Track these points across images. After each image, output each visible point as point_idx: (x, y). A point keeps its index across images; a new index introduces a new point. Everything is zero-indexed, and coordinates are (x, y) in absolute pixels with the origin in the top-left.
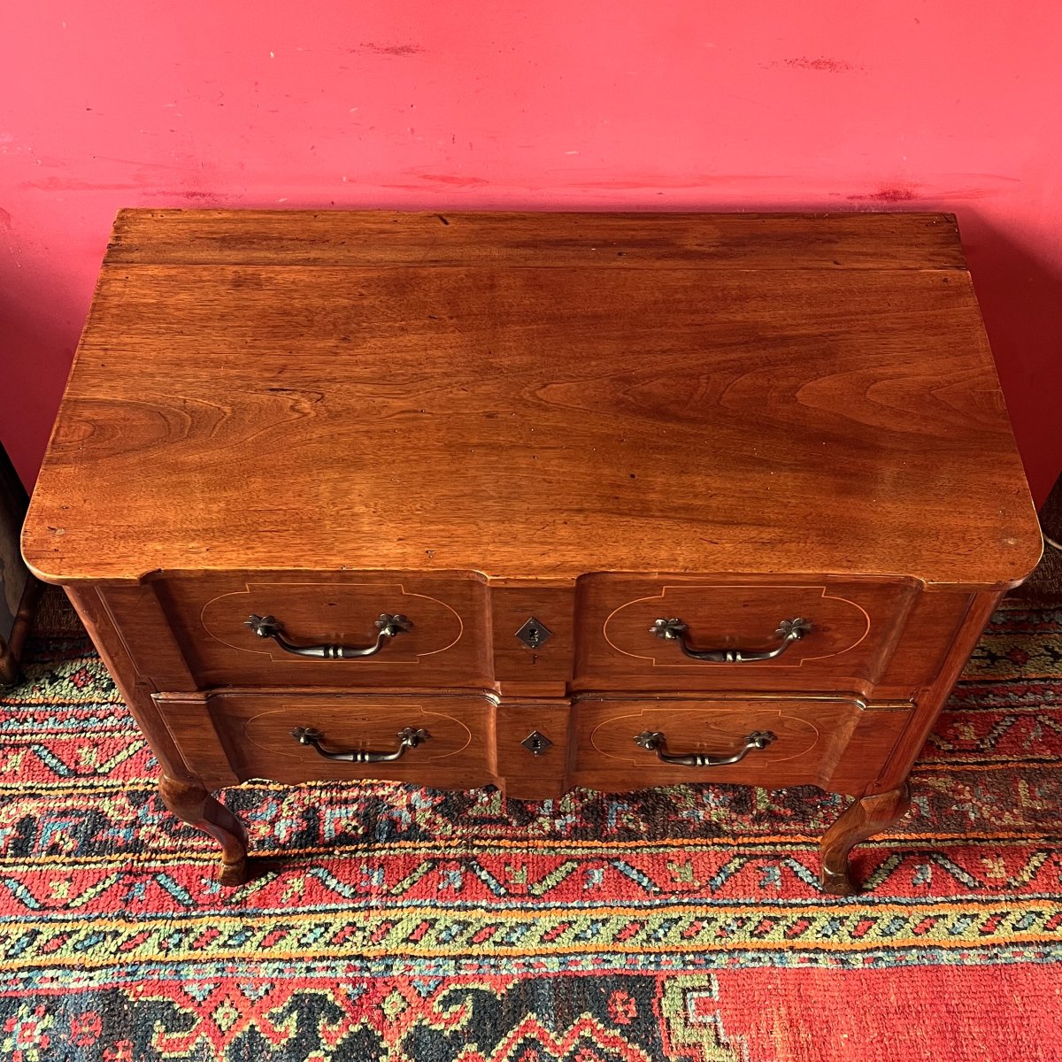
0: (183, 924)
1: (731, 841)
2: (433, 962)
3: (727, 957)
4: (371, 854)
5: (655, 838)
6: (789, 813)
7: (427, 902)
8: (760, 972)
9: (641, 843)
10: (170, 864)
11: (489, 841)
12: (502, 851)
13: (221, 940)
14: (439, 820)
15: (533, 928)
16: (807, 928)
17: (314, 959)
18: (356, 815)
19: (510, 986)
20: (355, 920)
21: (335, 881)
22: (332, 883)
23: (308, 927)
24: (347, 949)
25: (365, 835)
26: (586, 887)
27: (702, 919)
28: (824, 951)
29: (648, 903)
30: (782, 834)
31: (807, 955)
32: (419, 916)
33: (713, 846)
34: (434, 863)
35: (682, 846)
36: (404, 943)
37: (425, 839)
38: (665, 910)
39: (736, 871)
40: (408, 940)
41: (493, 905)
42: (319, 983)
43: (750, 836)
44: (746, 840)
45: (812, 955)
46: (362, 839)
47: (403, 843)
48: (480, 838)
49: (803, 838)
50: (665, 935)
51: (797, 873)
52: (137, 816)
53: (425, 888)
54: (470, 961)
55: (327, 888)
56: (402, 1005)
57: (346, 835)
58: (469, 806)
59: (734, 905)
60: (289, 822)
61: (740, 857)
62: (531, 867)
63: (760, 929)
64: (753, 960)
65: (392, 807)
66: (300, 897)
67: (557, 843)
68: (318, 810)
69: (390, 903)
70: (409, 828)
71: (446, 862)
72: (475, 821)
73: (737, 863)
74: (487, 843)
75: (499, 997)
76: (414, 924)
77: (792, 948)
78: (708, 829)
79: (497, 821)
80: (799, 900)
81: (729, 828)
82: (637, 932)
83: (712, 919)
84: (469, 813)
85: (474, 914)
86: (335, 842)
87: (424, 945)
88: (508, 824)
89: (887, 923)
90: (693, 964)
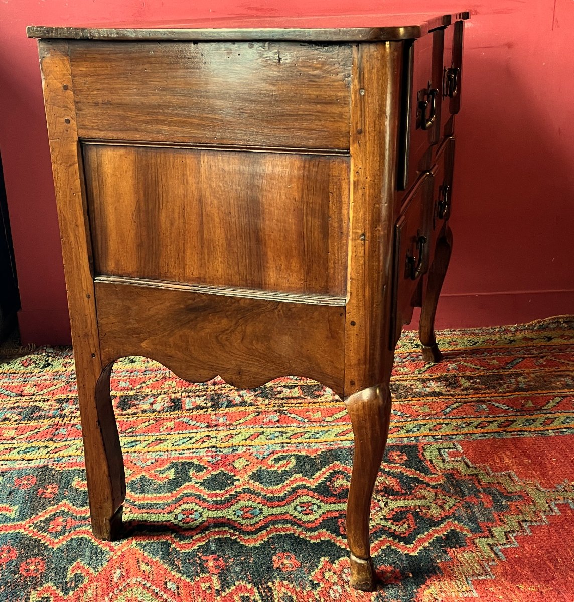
1: (450, 397)
2: (265, 446)
3: (463, 436)
4: (217, 412)
5: (401, 398)
6: (484, 387)
7: (257, 426)
8: (489, 440)
12: (302, 408)
14: (260, 399)
15: (330, 432)
16: (511, 424)
17: (184, 450)
18: (205, 400)
19: (320, 452)
20: (209, 435)
21: (194, 423)
22: (192, 423)
23: (178, 439)
24: (206, 445)
25: (213, 406)
27: (442, 424)
28: (526, 431)
29: (403, 420)
30: (482, 394)
31: (515, 433)
32: (252, 432)
33: (440, 399)
34: (259, 413)
35: (419, 400)
36: (244, 441)
37: (252, 406)
38: (416, 422)
39: (457, 407)
40: (246, 440)
41: (301, 425)
42: (188, 458)
43: (462, 395)
44: (460, 397)
45: (519, 433)
46: (211, 407)
47: (237, 407)
48: (288, 404)
49: (496, 395)
50: (418, 430)
51: (497, 407)
52: (61, 407)
53: (255, 422)
54: (290, 445)
55: (190, 425)
56: (247, 463)
57: (200, 406)
58: (278, 394)
59: (460, 418)
60: (162, 404)
61: (459, 403)
62: (323, 412)
63: (481, 426)
64: (480, 437)
65: (228, 396)
66: (172, 429)
67: (338, 403)
68: (180, 400)
69: (232, 428)
70: (241, 402)
71: (267, 412)
72: (283, 399)
73: (457, 404)
74: (292, 405)
75: (312, 456)
76: (249, 434)
77: (505, 431)
78: (434, 394)
79: (297, 398)
80: (503, 415)
81: (448, 393)
82: (399, 431)
83: (448, 424)
84: (279, 396)
85: (289, 430)
86: (193, 409)
87: (257, 441)
88: (304, 399)
89: (563, 419)
90: (441, 439)
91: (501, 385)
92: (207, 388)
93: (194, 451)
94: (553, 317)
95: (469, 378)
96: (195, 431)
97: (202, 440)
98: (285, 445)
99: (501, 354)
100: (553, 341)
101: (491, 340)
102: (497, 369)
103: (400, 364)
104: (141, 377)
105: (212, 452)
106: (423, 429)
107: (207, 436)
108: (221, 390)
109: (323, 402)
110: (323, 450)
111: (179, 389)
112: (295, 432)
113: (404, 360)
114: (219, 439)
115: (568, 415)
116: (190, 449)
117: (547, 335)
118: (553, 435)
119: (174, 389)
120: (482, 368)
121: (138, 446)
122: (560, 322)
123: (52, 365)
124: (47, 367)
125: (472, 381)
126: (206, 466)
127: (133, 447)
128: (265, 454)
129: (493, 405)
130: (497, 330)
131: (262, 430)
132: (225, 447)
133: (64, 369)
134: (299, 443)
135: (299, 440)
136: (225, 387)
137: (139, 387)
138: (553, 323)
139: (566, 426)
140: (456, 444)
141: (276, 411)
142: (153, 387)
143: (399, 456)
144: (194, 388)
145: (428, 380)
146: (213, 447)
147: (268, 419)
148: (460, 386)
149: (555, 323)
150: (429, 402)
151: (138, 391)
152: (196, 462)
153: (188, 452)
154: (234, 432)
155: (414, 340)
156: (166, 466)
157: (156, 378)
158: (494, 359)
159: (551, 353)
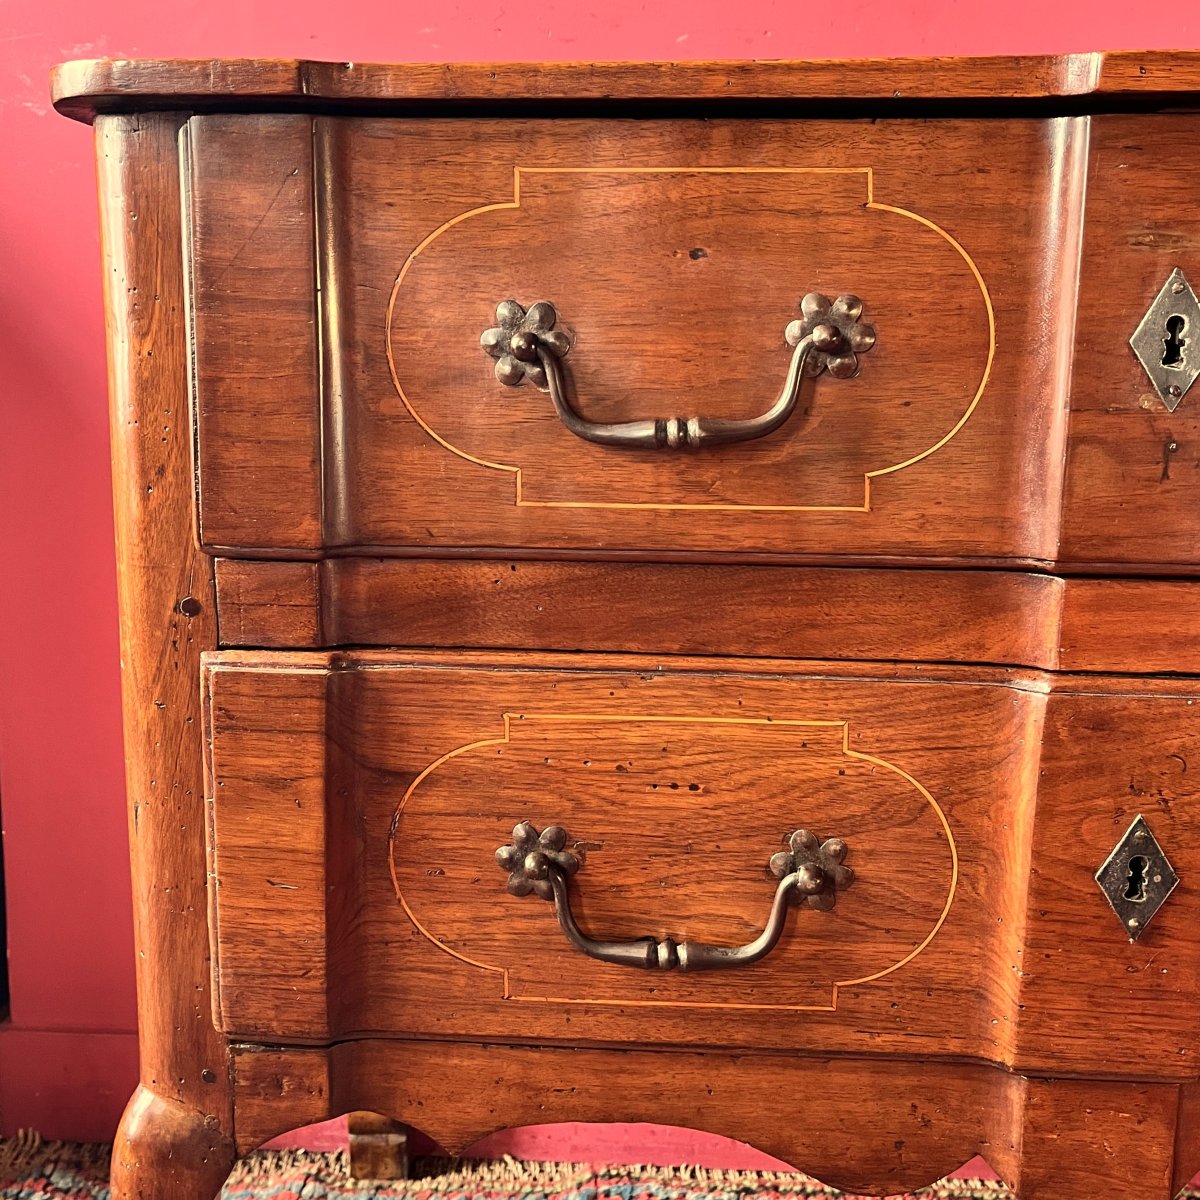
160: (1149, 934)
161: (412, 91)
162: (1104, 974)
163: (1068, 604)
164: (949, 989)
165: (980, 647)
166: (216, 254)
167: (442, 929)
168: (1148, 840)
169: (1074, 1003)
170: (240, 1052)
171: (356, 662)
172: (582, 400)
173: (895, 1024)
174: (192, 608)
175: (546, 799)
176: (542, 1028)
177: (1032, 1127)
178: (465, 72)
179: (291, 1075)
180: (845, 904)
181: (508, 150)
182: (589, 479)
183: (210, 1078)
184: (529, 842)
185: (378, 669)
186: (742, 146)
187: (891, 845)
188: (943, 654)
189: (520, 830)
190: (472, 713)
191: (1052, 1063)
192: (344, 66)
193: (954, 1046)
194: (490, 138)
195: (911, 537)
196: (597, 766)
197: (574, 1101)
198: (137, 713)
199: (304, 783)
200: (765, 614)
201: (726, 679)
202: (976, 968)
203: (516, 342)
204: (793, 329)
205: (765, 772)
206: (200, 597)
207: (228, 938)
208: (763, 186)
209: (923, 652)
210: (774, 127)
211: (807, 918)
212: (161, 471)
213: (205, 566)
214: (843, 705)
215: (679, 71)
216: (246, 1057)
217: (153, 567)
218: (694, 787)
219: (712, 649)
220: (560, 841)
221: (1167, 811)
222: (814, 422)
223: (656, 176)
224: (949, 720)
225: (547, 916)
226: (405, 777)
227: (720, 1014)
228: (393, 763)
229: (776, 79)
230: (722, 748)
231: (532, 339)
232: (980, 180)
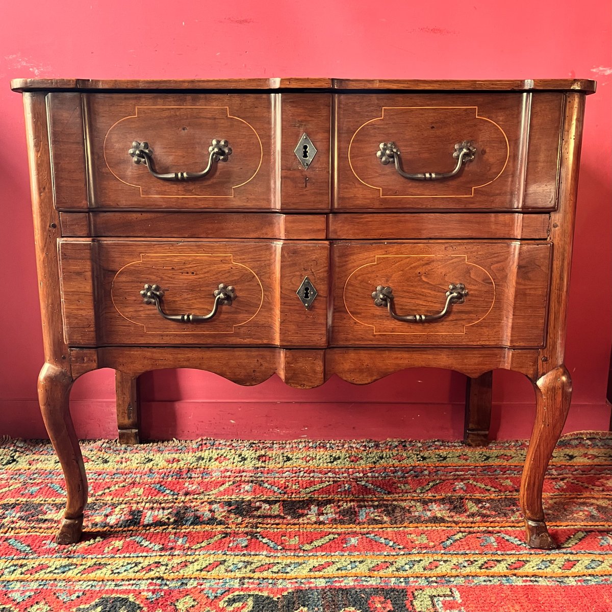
0: (20, 562)
1: (454, 525)
2: (221, 581)
3: (463, 579)
4: (178, 531)
5: (396, 523)
6: (494, 513)
7: (220, 552)
8: (494, 587)
9: (385, 525)
10: (21, 534)
11: (269, 525)
12: (279, 530)
13: (49, 570)
14: (232, 516)
15: (304, 565)
16: (523, 565)
17: (123, 580)
18: (170, 513)
19: (285, 593)
20: (160, 561)
21: (148, 543)
22: (145, 543)
23: (121, 564)
24: (152, 574)
25: (175, 521)
26: (345, 546)
27: (440, 561)
28: (542, 577)
29: (394, 553)
30: (491, 522)
31: (528, 579)
32: (212, 559)
33: (440, 527)
34: (226, 535)
35: (417, 527)
36: (198, 572)
37: (221, 524)
38: (409, 556)
39: (461, 538)
40: (201, 570)
41: (272, 554)
42: (124, 592)
43: (467, 523)
44: (464, 525)
45: (532, 579)
46: (173, 523)
47: (204, 526)
48: (263, 524)
49: (507, 524)
50: (410, 568)
51: (507, 540)
52: (4, 514)
53: (218, 546)
54: (252, 581)
55: (141, 546)
56: (193, 603)
57: (161, 522)
58: (255, 510)
59: (462, 554)
60: (119, 516)
61: (462, 532)
62: (301, 537)
63: (486, 565)
64: (485, 581)
65: (197, 510)
66: (119, 550)
67: (321, 526)
68: (142, 512)
69: (189, 553)
70: (209, 519)
71: (236, 534)
72: (259, 517)
73: (460, 535)
74: (268, 526)
75: (275, 599)
76: (207, 562)
77: (515, 575)
78: (435, 520)
79: (275, 517)
80: (513, 552)
81: (451, 519)
82: (387, 567)
83: (447, 561)
84: (255, 513)
85: (256, 558)
86: (151, 525)
87: (214, 573)
88: (284, 518)
89: (587, 562)
90: (436, 582)
91: (514, 512)
92: (176, 499)
93: (134, 582)
94: (575, 433)
95: (478, 501)
96: (145, 554)
97: (149, 567)
98: (246, 581)
99: (516, 472)
100: (575, 460)
101: (506, 455)
102: (510, 492)
103: (401, 479)
104: (108, 480)
105: (156, 584)
106: (416, 567)
107: (156, 563)
108: (192, 502)
109: (304, 524)
110: (290, 591)
111: (145, 498)
112: (263, 562)
113: (406, 475)
114: (169, 567)
115: (593, 557)
116: (131, 579)
117: (568, 453)
118: (574, 583)
119: (139, 498)
120: (493, 489)
121: (71, 571)
122: (583, 438)
123: (17, 462)
124: (10, 463)
125: (480, 505)
126: (142, 605)
127: (63, 573)
128: (219, 591)
129: (503, 538)
130: (513, 444)
131: (225, 557)
132: (173, 579)
133: (28, 467)
134: (264, 579)
135: (265, 574)
136: (196, 499)
137: (100, 493)
138: (574, 439)
139: (590, 571)
140: (454, 589)
141: (247, 533)
142: (116, 494)
143: (382, 603)
144: (161, 498)
145: (431, 501)
146: (158, 578)
147: (235, 543)
148: (466, 511)
149: (577, 439)
150: (428, 530)
151: (99, 498)
152: (131, 598)
153: (127, 583)
154: (191, 559)
155: (420, 451)
156: (93, 603)
157: (124, 483)
158: (507, 478)
159: (572, 474)
160: (311, 308)
161: (106, 87)
162: (301, 319)
163: (286, 221)
164: (263, 326)
165: (266, 234)
166: (57, 129)
167: (127, 314)
168: (308, 282)
169: (294, 327)
170: (72, 350)
171: (100, 240)
172: (157, 168)
173: (250, 336)
174: (54, 226)
175: (153, 277)
176: (155, 341)
177: (287, 363)
178: (121, 82)
179: (86, 356)
180: (234, 304)
181: (133, 102)
182: (159, 189)
183: (64, 358)
184: (149, 289)
185: (105, 242)
186: (194, 101)
187: (246, 287)
188: (257, 236)
189: (146, 286)
190: (132, 254)
191: (289, 344)
192: (89, 80)
193: (265, 341)
194: (129, 99)
195: (245, 204)
196: (167, 268)
197: (165, 363)
198: (40, 256)
199: (87, 273)
200: (210, 226)
201: (200, 243)
202: (270, 320)
203: (137, 152)
204: (211, 148)
205: (212, 268)
206: (56, 223)
207: (67, 317)
208: (201, 111)
209: (252, 236)
210: (202, 96)
211: (225, 308)
212: (44, 189)
213: (57, 214)
214: (231, 250)
215: (176, 82)
216: (74, 352)
217: (43, 215)
218: (193, 273)
219: (196, 236)
220: (157, 289)
221: (314, 275)
222: (218, 173)
223: (173, 108)
224: (258, 253)
225: (155, 309)
226: (114, 272)
227: (203, 335)
228: (110, 268)
229: (201, 84)
230: (200, 262)
231: (142, 151)
232: (256, 110)
